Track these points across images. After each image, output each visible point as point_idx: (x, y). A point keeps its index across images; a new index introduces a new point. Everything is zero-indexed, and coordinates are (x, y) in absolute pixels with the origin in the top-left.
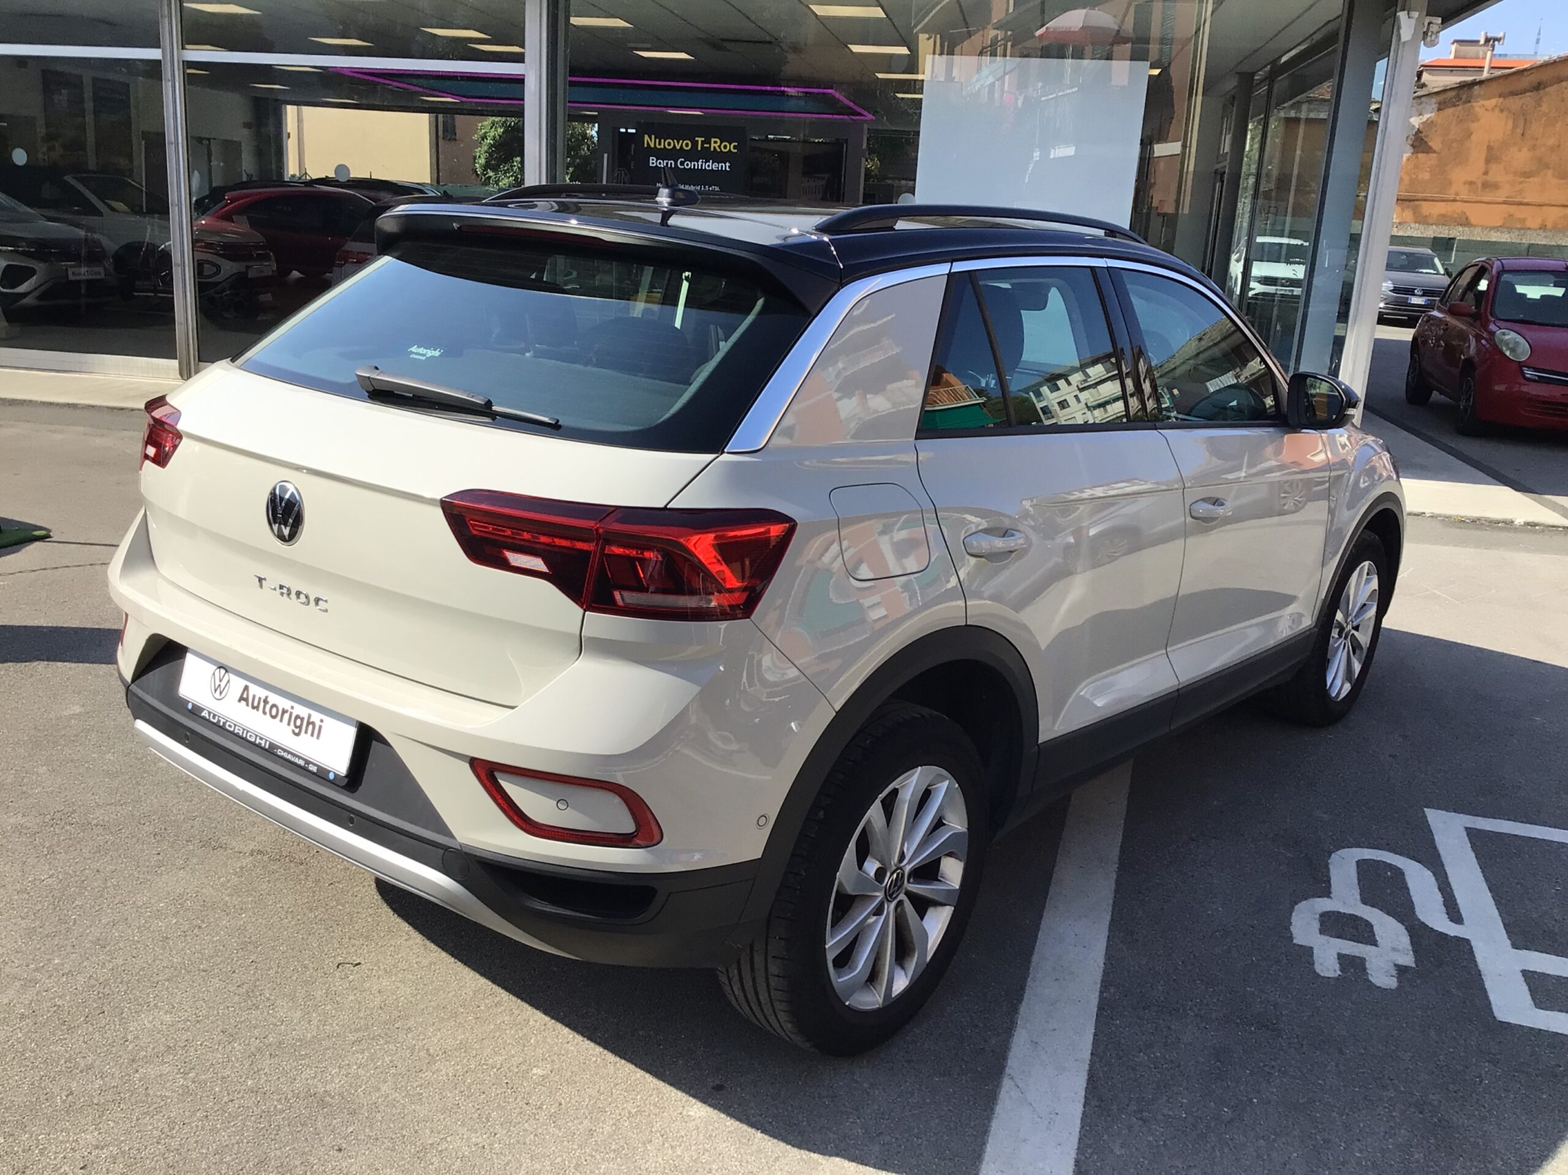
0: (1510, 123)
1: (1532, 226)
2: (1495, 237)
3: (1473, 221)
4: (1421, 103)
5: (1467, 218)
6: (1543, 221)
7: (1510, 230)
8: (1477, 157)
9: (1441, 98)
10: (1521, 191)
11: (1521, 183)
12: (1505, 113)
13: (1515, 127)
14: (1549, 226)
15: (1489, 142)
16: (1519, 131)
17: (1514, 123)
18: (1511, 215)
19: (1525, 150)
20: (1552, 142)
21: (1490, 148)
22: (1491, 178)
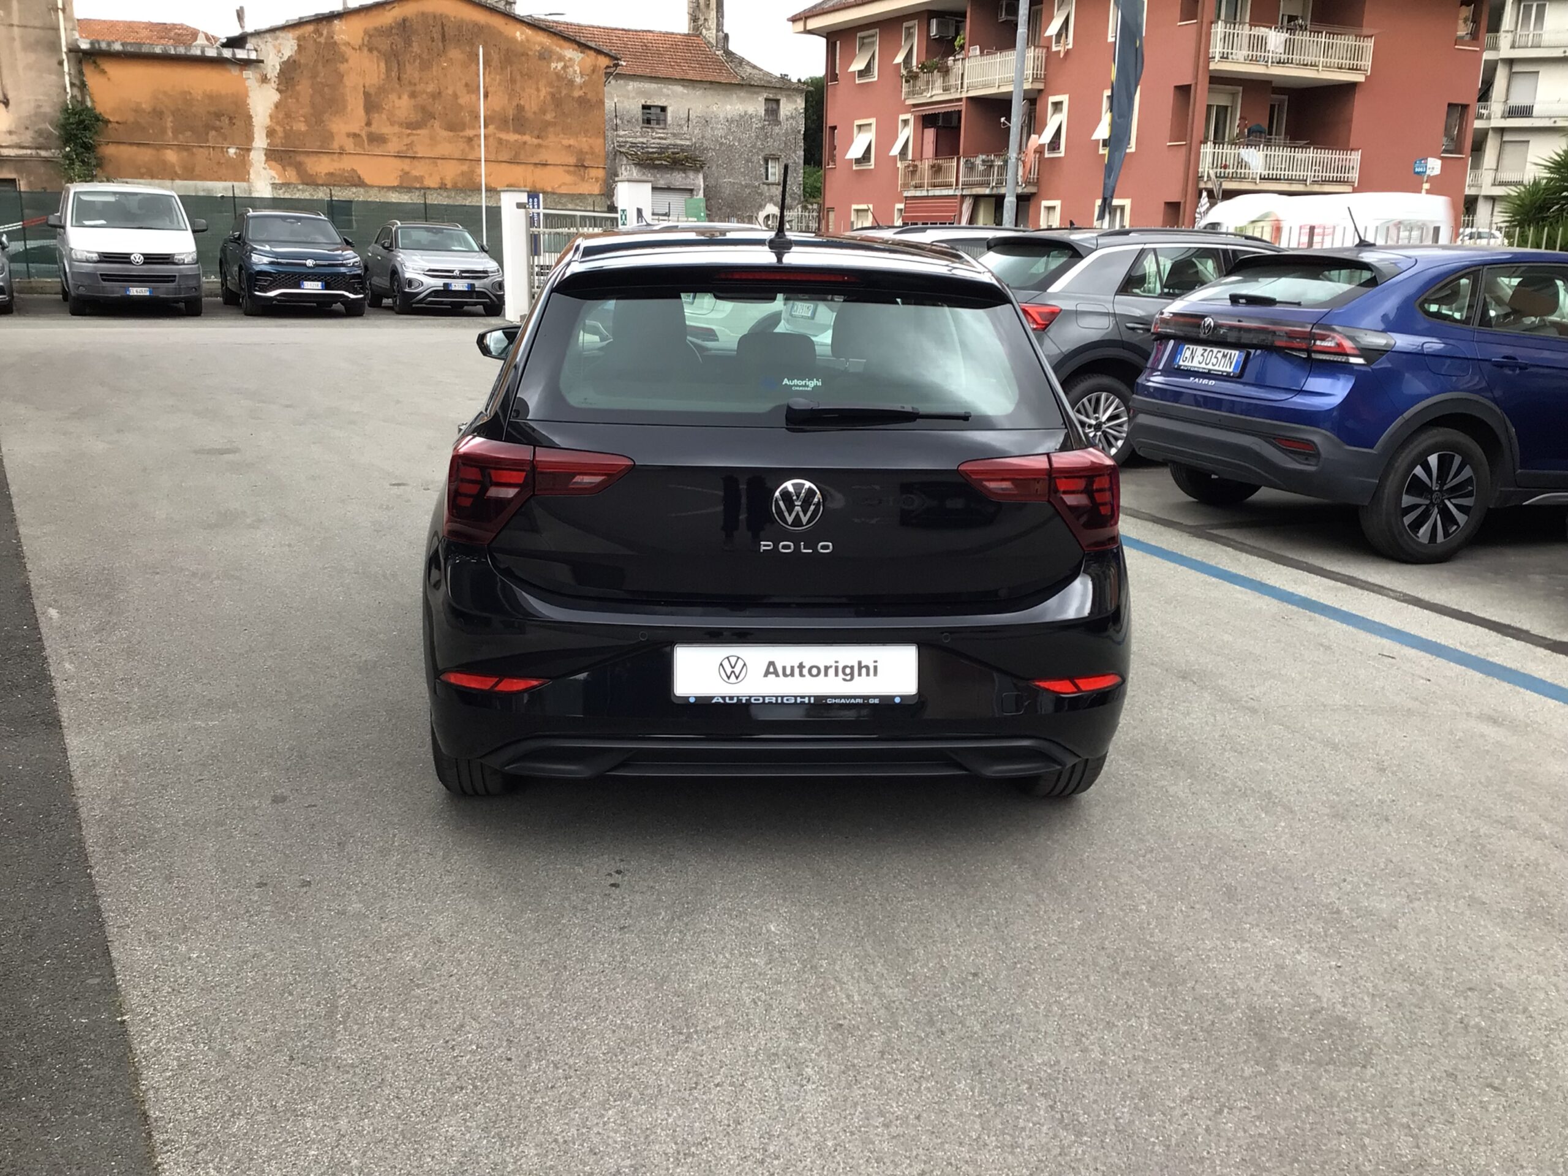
0: (383, 65)
1: (432, 185)
2: (394, 197)
3: (367, 181)
4: (277, 39)
5: (359, 177)
6: (441, 179)
7: (409, 190)
8: (355, 105)
9: (298, 32)
10: (410, 145)
11: (409, 135)
12: (375, 53)
13: (389, 70)
14: (449, 186)
15: (364, 87)
16: (394, 74)
17: (386, 64)
18: (407, 173)
19: (405, 97)
20: (430, 88)
21: (367, 95)
22: (374, 128)
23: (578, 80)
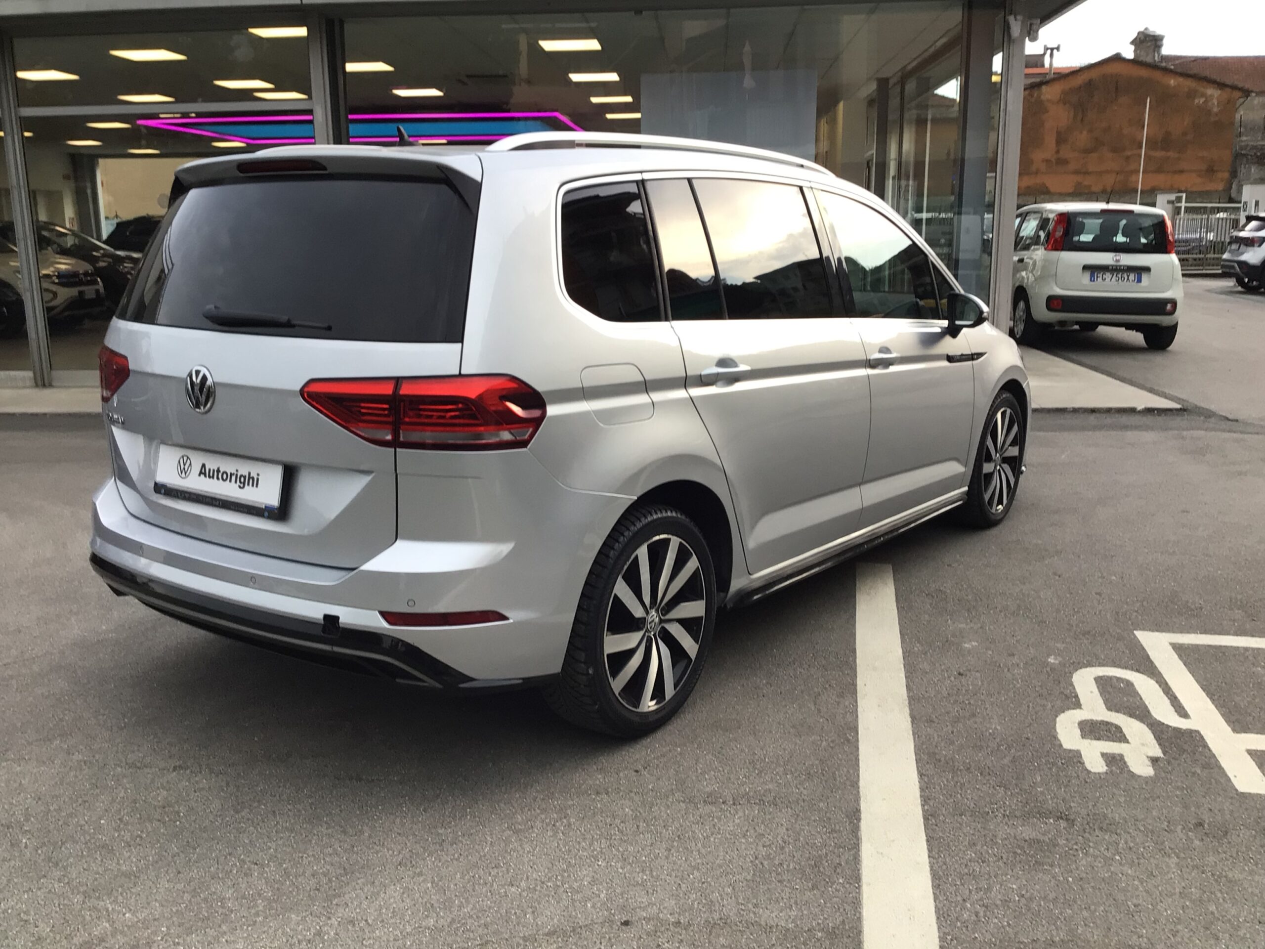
0: (1072, 114)
3: (1052, 190)
5: (1047, 188)
6: (1104, 186)
8: (1050, 140)
10: (1084, 165)
11: (1084, 158)
12: (1068, 105)
13: (1075, 115)
14: (1109, 190)
15: (1057, 128)
16: (1079, 118)
17: (1074, 112)
18: (1080, 184)
19: (1085, 132)
20: (1103, 125)
21: (1059, 133)
22: (1061, 155)
23: (1215, 110)
